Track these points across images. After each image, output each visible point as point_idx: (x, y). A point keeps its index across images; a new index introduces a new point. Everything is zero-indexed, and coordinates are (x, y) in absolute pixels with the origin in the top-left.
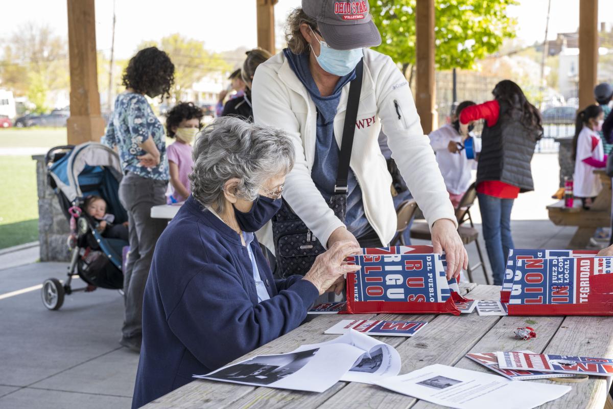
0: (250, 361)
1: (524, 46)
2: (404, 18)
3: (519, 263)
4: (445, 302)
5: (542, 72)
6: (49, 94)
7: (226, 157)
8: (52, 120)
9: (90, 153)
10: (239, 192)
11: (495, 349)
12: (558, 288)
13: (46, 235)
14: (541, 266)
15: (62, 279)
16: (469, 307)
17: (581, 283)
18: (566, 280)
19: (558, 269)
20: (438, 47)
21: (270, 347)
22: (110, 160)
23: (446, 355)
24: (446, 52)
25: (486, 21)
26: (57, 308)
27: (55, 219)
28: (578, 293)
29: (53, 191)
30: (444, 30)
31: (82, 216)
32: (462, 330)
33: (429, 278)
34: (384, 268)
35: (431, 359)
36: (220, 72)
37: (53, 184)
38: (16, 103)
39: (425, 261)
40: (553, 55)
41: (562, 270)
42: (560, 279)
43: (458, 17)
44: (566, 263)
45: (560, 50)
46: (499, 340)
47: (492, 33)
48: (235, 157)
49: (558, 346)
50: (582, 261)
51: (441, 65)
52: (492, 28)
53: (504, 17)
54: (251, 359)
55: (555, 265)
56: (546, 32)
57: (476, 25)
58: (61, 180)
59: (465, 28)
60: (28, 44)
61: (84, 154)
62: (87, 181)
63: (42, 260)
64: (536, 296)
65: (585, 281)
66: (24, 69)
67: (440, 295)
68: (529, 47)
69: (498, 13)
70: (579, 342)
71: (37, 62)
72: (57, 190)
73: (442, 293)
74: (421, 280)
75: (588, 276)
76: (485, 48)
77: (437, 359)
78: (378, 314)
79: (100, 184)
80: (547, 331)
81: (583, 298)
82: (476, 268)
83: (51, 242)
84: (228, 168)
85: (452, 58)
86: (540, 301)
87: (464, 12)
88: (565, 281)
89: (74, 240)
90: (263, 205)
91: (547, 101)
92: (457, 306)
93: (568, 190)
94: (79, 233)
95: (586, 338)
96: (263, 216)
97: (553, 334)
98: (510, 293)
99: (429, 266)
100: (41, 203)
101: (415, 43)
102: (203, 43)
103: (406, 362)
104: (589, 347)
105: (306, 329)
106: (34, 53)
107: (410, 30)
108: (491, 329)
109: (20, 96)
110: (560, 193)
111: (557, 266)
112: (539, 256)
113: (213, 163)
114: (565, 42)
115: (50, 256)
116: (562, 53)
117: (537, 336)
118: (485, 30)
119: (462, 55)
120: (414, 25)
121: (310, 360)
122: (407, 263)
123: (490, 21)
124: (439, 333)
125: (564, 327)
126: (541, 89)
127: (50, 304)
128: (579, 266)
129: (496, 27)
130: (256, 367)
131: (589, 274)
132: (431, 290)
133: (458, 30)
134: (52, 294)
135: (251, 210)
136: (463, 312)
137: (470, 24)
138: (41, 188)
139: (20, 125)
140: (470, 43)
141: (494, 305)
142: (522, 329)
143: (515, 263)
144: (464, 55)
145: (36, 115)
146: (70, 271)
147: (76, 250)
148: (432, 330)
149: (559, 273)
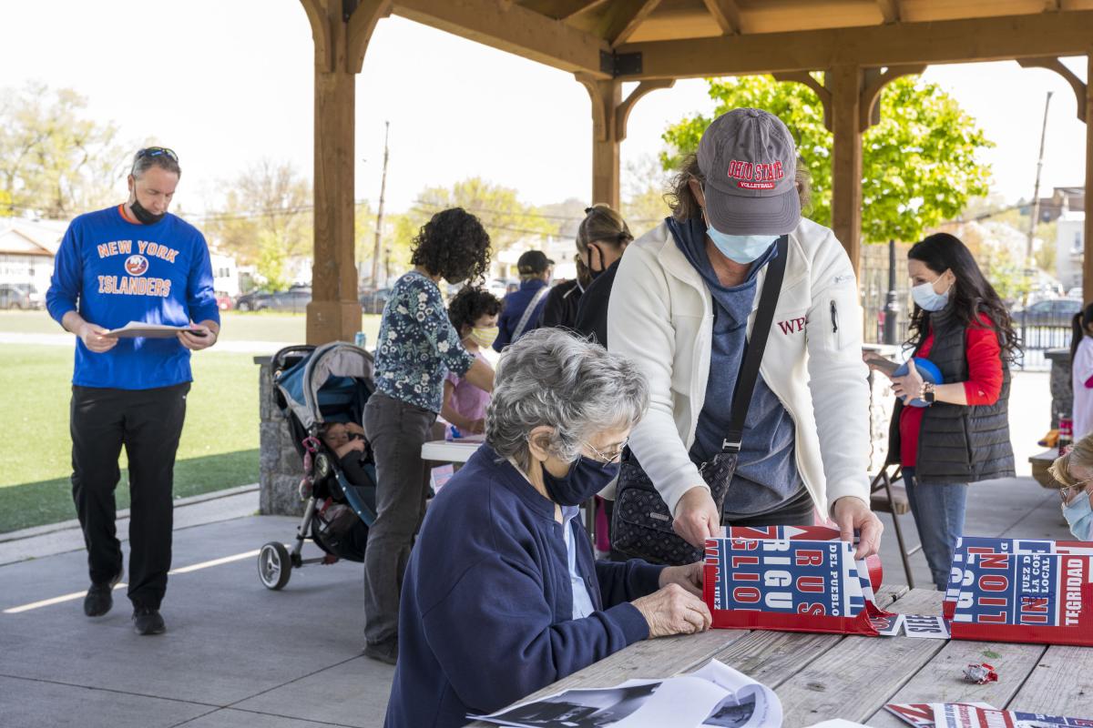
0: (557, 697)
1: (1002, 207)
2: (816, 164)
3: (971, 560)
4: (855, 616)
5: (1030, 247)
6: (288, 263)
7: (535, 391)
8: (290, 301)
9: (337, 358)
10: (551, 447)
11: (932, 698)
12: (1030, 600)
13: (270, 475)
14: (1005, 566)
15: (288, 543)
16: (892, 625)
17: (1069, 594)
18: (1044, 588)
19: (1031, 570)
20: (867, 207)
21: (582, 677)
22: (367, 369)
23: (852, 704)
24: (878, 216)
25: (943, 170)
26: (278, 588)
27: (283, 452)
28: (1063, 609)
29: (282, 413)
30: (877, 184)
31: (321, 451)
32: (882, 663)
33: (832, 578)
34: (762, 561)
35: (830, 710)
36: (538, 236)
37: (282, 403)
38: (240, 273)
39: (827, 553)
40: (1047, 220)
41: (1038, 573)
42: (1034, 587)
43: (900, 163)
44: (1044, 562)
45: (1059, 214)
46: (940, 682)
47: (951, 188)
48: (549, 394)
49: (1032, 698)
50: (1070, 561)
51: (872, 234)
52: (950, 181)
53: (971, 164)
54: (559, 694)
55: (1027, 565)
56: (1037, 186)
57: (927, 175)
58: (293, 398)
59: (909, 180)
60: (260, 188)
61: (327, 360)
62: (332, 399)
63: (262, 512)
64: (996, 610)
65: (1074, 592)
66: (253, 225)
67: (848, 606)
68: (1011, 208)
69: (961, 159)
70: (1066, 691)
71: (272, 216)
72: (287, 412)
73: (851, 603)
74: (820, 581)
75: (1079, 584)
76: (940, 211)
77: (839, 711)
78: (752, 631)
79: (351, 403)
80: (1016, 671)
81: (1071, 618)
82: (916, 551)
83: (277, 485)
84: (536, 409)
85: (889, 224)
86: (1002, 618)
87: (907, 155)
88: (1043, 591)
89: (308, 486)
90: (585, 471)
91: (1036, 291)
92: (873, 624)
93: (1065, 434)
94: (316, 477)
95: (1078, 685)
96: (585, 486)
97: (1025, 676)
98: (954, 604)
99: (834, 560)
100: (264, 428)
101: (831, 202)
102: (515, 191)
103: (790, 712)
104: (1083, 702)
105: (640, 650)
106: (268, 203)
107: (825, 182)
108: (928, 662)
109: (246, 264)
110: (1052, 437)
111: (1030, 565)
112: (1004, 548)
113: (516, 398)
114: (1066, 202)
115: (273, 507)
116: (1061, 219)
117: (999, 678)
118: (940, 183)
119: (904, 221)
120: (830, 175)
121: (647, 700)
122: (799, 554)
123: (948, 171)
124: (845, 667)
125: (1043, 666)
126: (1028, 272)
127: (269, 581)
128: (1065, 568)
129: (956, 179)
130: (564, 707)
131: (1080, 580)
132: (835, 597)
133: (898, 182)
134: (273, 565)
135: (566, 477)
136: (882, 633)
137: (918, 174)
138: (265, 406)
139: (244, 307)
140: (915, 203)
141: (933, 622)
142: (975, 667)
143: (965, 558)
144: (907, 221)
145: (266, 292)
146: (301, 532)
147: (310, 502)
148: (834, 661)
149: (1033, 577)
